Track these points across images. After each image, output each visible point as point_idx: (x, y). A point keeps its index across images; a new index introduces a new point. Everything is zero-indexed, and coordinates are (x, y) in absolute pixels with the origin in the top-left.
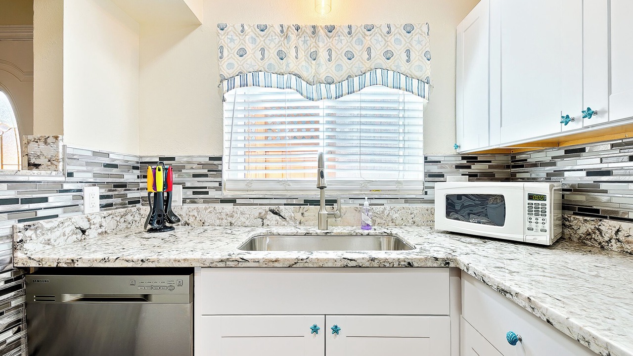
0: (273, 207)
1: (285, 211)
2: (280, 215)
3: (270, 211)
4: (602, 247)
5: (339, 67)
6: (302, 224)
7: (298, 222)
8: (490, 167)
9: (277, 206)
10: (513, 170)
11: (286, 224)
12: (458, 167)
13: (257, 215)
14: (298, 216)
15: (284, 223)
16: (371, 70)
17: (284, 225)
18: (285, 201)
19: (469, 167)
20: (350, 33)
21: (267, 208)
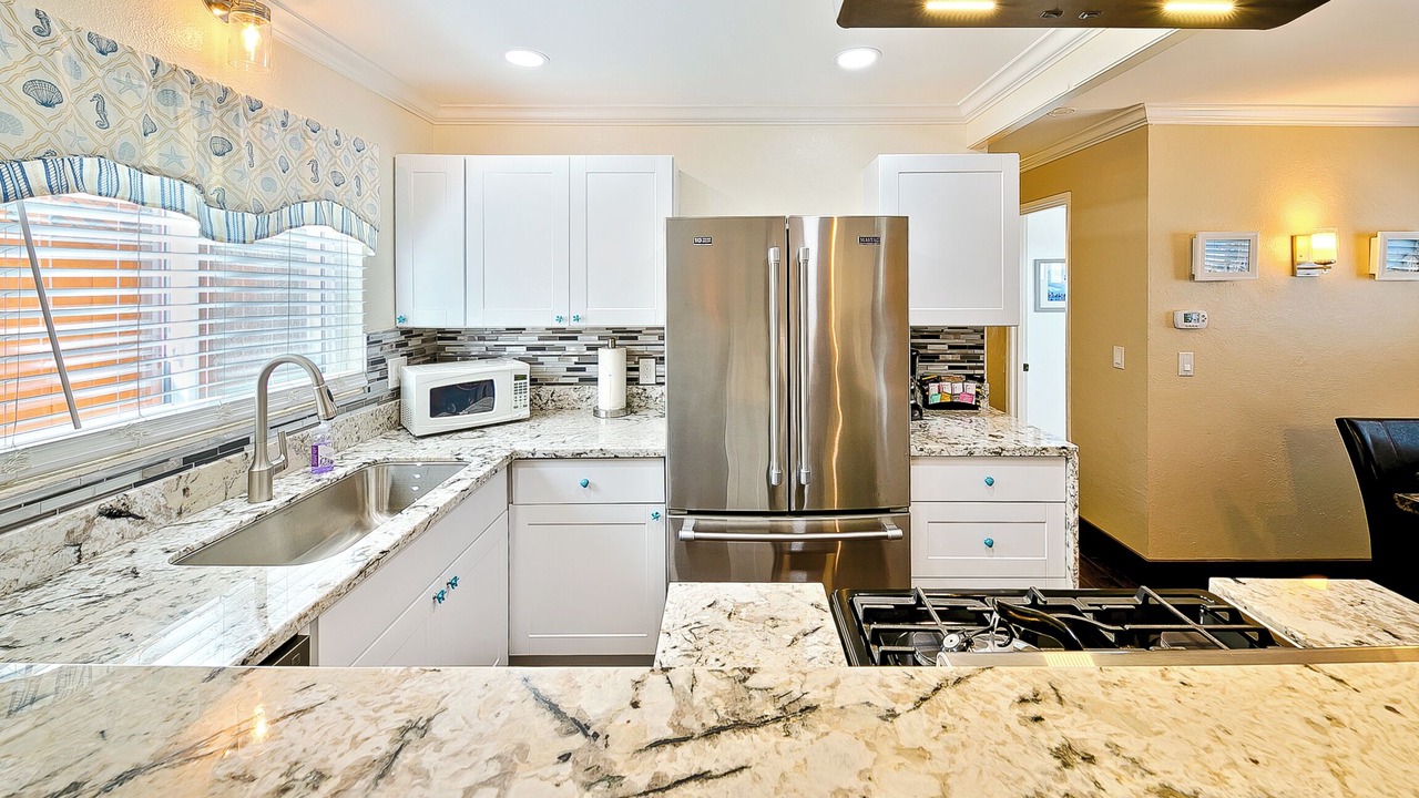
0: (108, 502)
1: (140, 499)
2: (129, 515)
3: (101, 514)
4: (542, 409)
5: (269, 183)
6: (184, 514)
7: (174, 515)
8: (423, 341)
9: (120, 496)
10: (439, 343)
11: (145, 531)
12: (399, 345)
13: (61, 539)
14: (177, 500)
15: (139, 529)
16: (320, 200)
17: (141, 535)
18: (137, 477)
19: (406, 345)
20: (284, 124)
21: (92, 508)
